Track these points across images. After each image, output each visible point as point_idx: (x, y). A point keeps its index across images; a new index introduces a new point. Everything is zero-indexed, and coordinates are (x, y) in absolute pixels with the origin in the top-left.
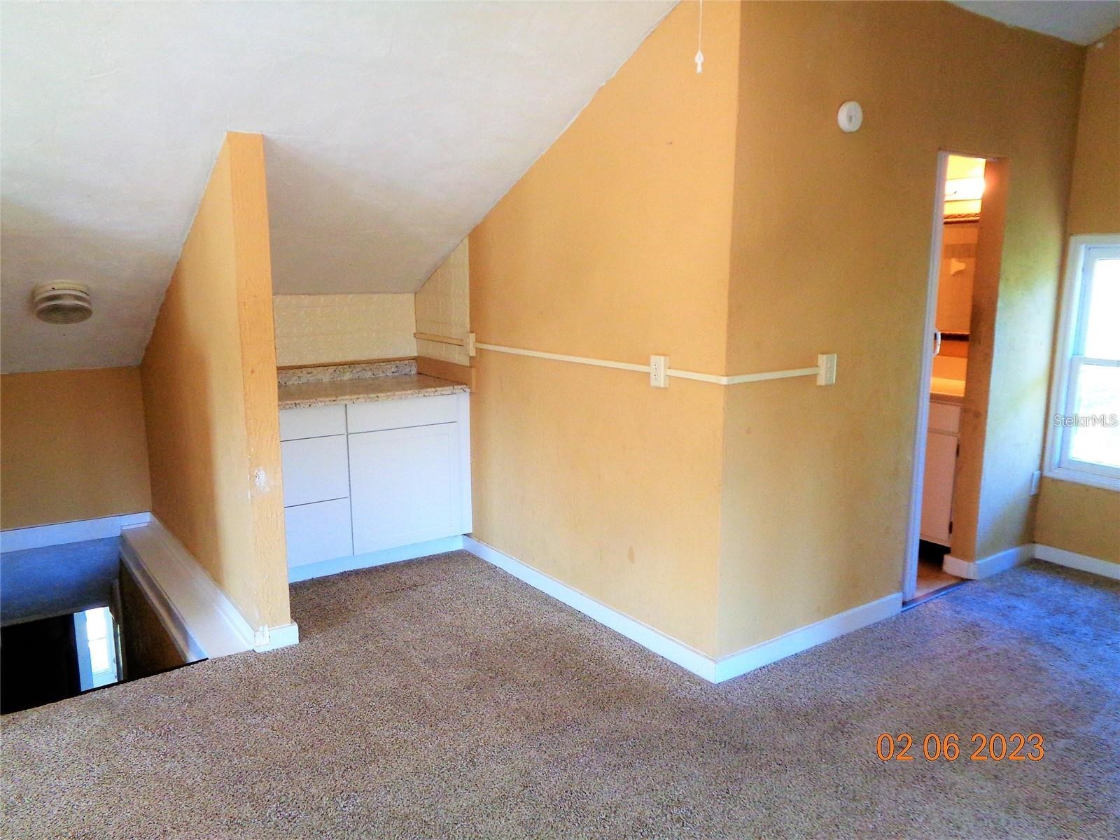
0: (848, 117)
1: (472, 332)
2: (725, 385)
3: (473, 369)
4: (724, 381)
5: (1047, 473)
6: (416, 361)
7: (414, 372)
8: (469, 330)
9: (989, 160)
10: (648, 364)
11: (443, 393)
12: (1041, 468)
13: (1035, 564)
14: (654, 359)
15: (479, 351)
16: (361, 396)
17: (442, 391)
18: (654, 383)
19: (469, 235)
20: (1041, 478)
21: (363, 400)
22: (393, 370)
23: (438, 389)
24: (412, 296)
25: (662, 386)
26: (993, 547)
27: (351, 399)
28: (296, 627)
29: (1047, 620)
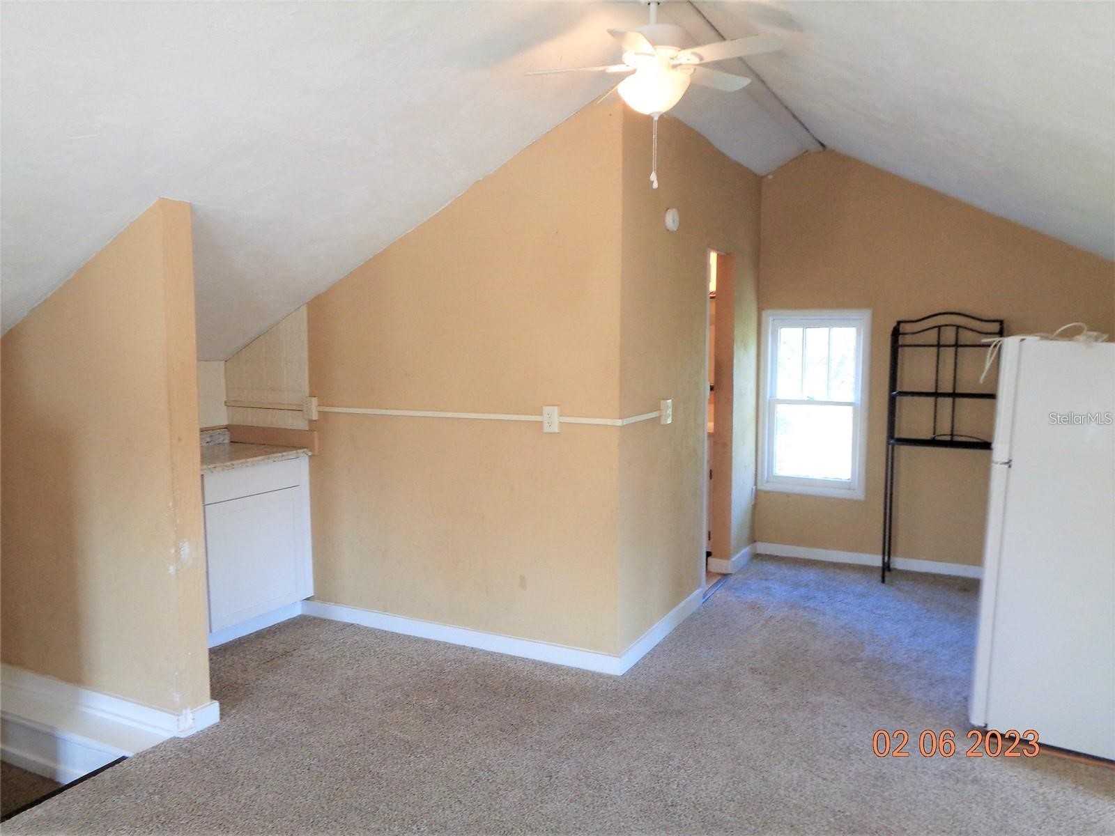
0: (671, 220)
1: (312, 395)
2: (620, 426)
3: (315, 432)
4: (619, 423)
5: (760, 487)
6: (229, 430)
7: (227, 441)
8: (307, 394)
9: (720, 253)
10: (541, 414)
11: (289, 457)
12: (756, 484)
13: (757, 557)
14: (546, 409)
15: (323, 414)
16: (218, 465)
17: (288, 455)
18: (547, 429)
19: (308, 303)
20: (757, 490)
21: (220, 469)
22: (208, 440)
23: (284, 454)
24: (223, 362)
25: (557, 431)
26: (739, 548)
27: (209, 469)
28: (216, 705)
29: (795, 592)
